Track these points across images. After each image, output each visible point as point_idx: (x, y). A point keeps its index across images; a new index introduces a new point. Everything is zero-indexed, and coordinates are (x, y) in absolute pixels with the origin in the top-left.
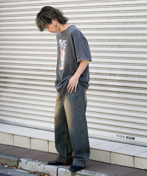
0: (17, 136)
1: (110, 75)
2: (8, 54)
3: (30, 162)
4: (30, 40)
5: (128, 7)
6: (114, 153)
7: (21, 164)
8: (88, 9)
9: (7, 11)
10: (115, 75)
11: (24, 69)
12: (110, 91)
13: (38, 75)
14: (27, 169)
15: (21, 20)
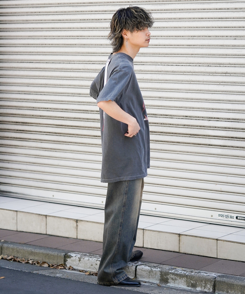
0: (53, 218)
1: (210, 119)
2: (28, 85)
3: (87, 258)
4: (69, 62)
5: (242, 13)
6: (224, 241)
7: (71, 262)
8: (173, 14)
9: (27, 14)
10: (218, 119)
11: (57, 109)
12: (209, 145)
13: (83, 119)
14: (83, 269)
15: (53, 29)
